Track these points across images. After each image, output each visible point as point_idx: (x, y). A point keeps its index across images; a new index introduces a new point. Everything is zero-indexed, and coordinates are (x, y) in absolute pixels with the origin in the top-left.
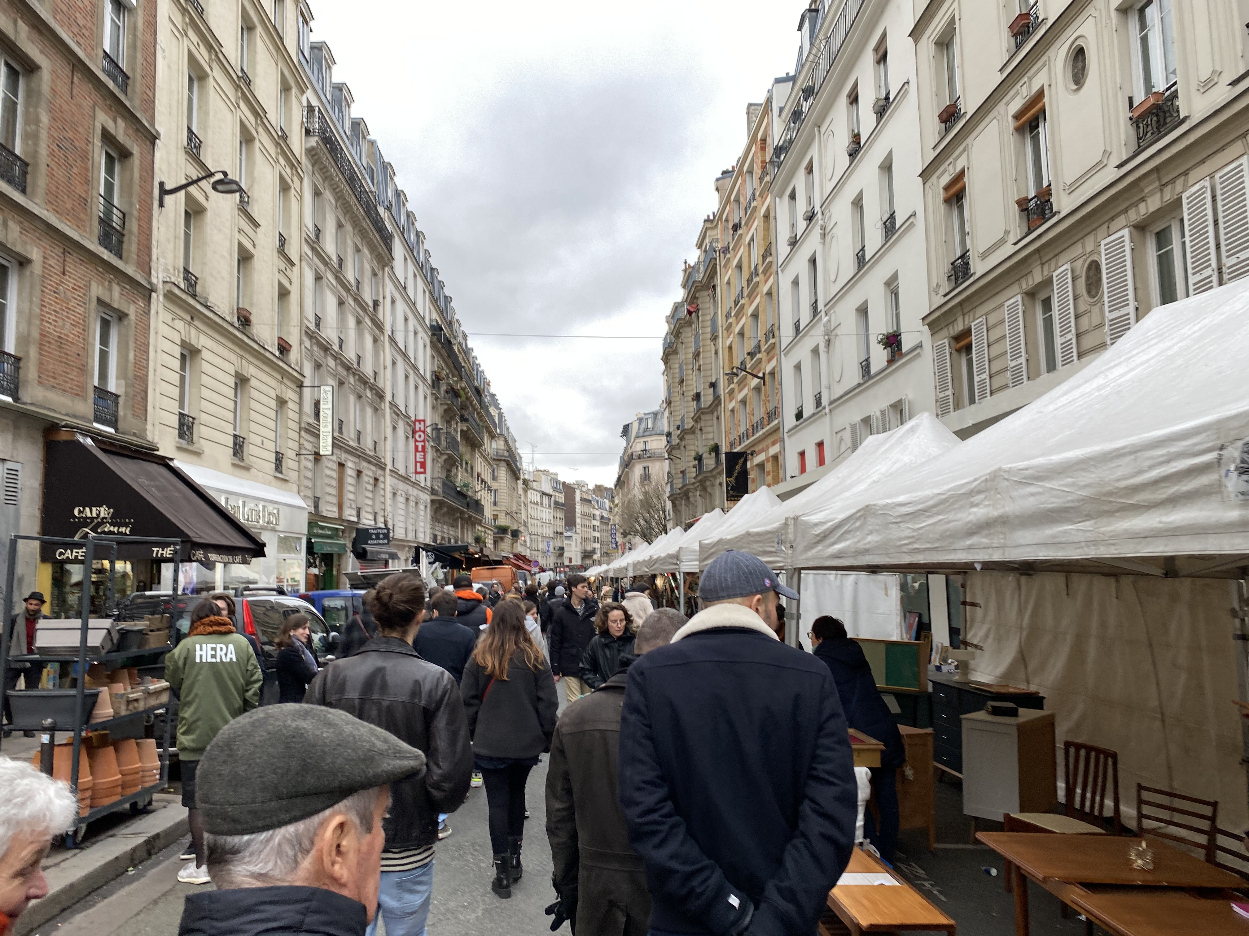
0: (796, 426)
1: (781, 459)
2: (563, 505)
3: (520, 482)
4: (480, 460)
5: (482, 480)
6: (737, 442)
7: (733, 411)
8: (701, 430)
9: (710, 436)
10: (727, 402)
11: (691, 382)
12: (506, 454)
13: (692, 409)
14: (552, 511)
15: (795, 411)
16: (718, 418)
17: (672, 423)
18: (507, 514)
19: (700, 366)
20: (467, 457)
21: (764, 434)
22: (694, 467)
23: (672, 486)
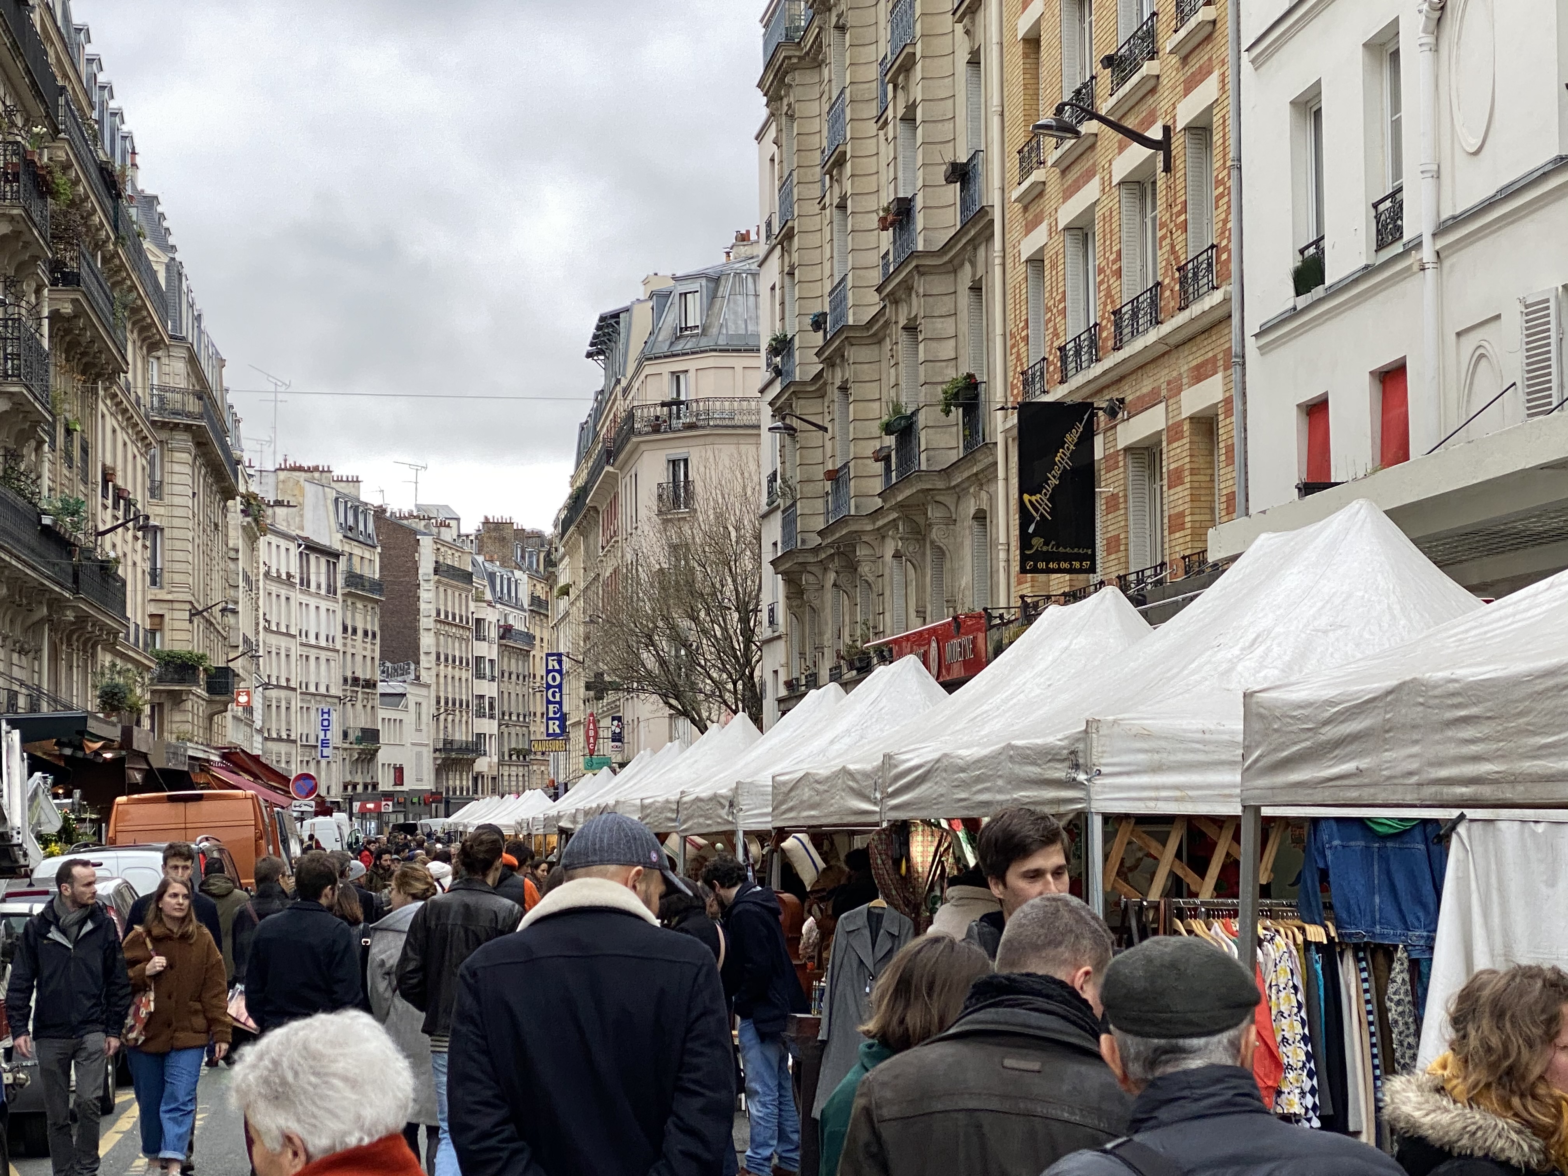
0: (1295, 313)
1: (1226, 428)
2: (377, 586)
3: (236, 505)
4: (110, 422)
5: (120, 495)
6: (1053, 370)
7: (1036, 262)
8: (911, 329)
9: (947, 350)
10: (1013, 235)
11: (870, 165)
12: (193, 405)
13: (874, 258)
14: (338, 607)
15: (1291, 262)
16: (976, 289)
17: (793, 309)
18: (195, 613)
19: (911, 108)
20: (70, 410)
21: (1162, 340)
22: (883, 457)
23: (788, 524)
